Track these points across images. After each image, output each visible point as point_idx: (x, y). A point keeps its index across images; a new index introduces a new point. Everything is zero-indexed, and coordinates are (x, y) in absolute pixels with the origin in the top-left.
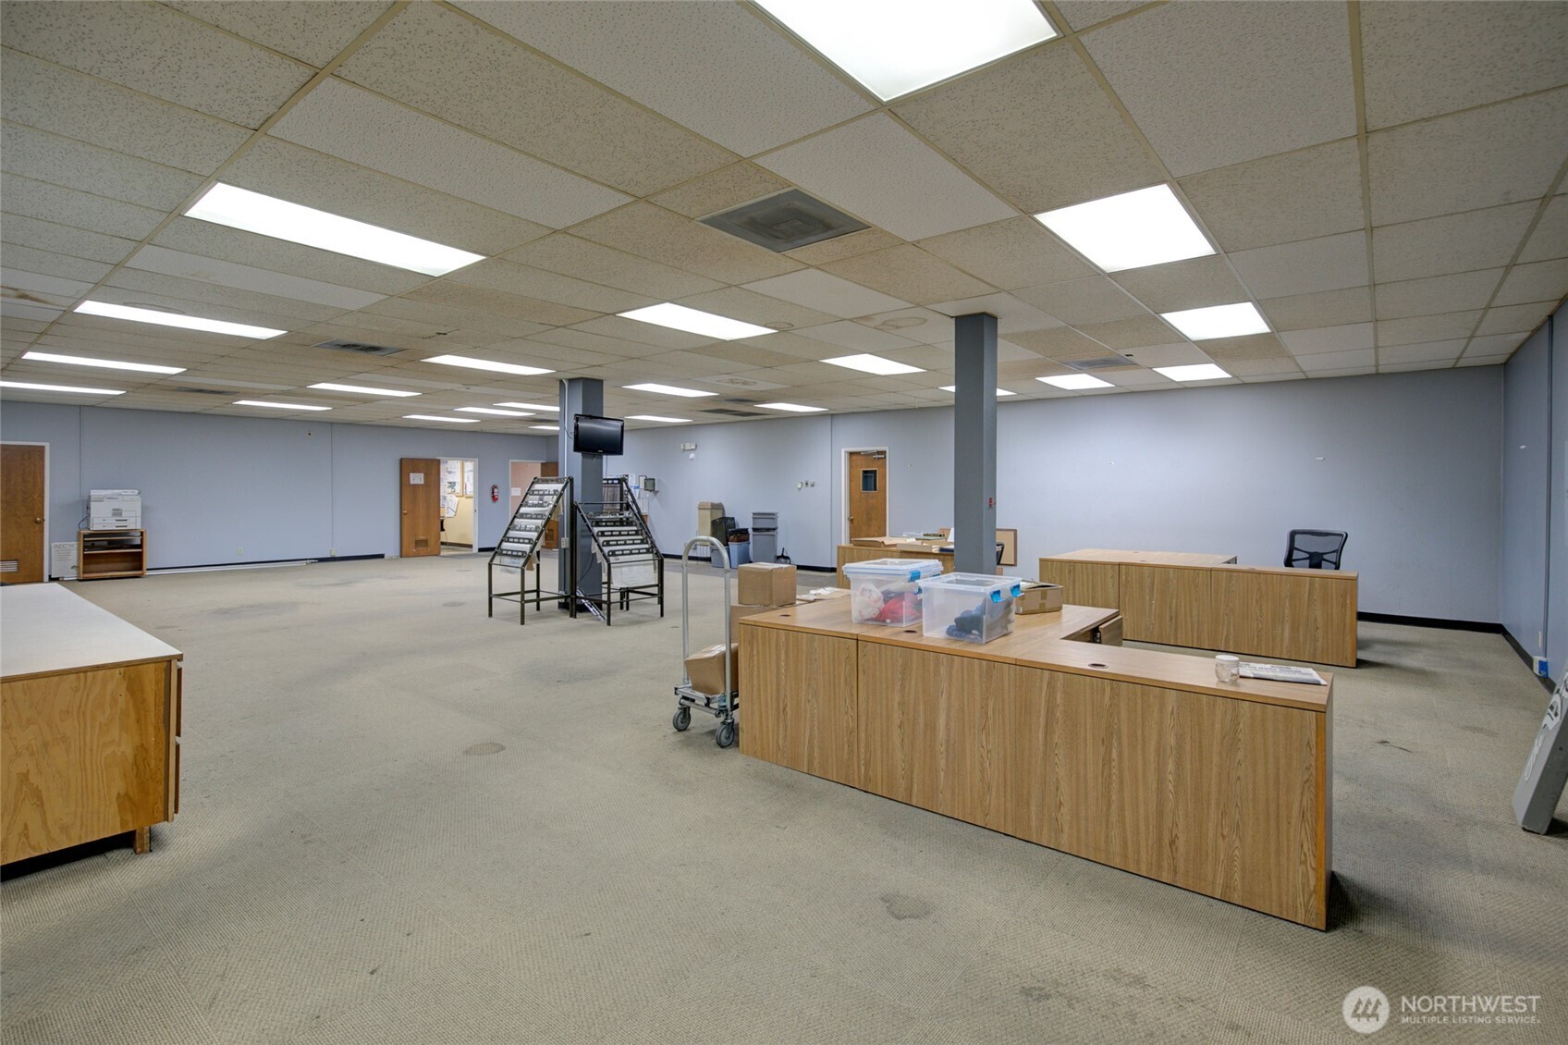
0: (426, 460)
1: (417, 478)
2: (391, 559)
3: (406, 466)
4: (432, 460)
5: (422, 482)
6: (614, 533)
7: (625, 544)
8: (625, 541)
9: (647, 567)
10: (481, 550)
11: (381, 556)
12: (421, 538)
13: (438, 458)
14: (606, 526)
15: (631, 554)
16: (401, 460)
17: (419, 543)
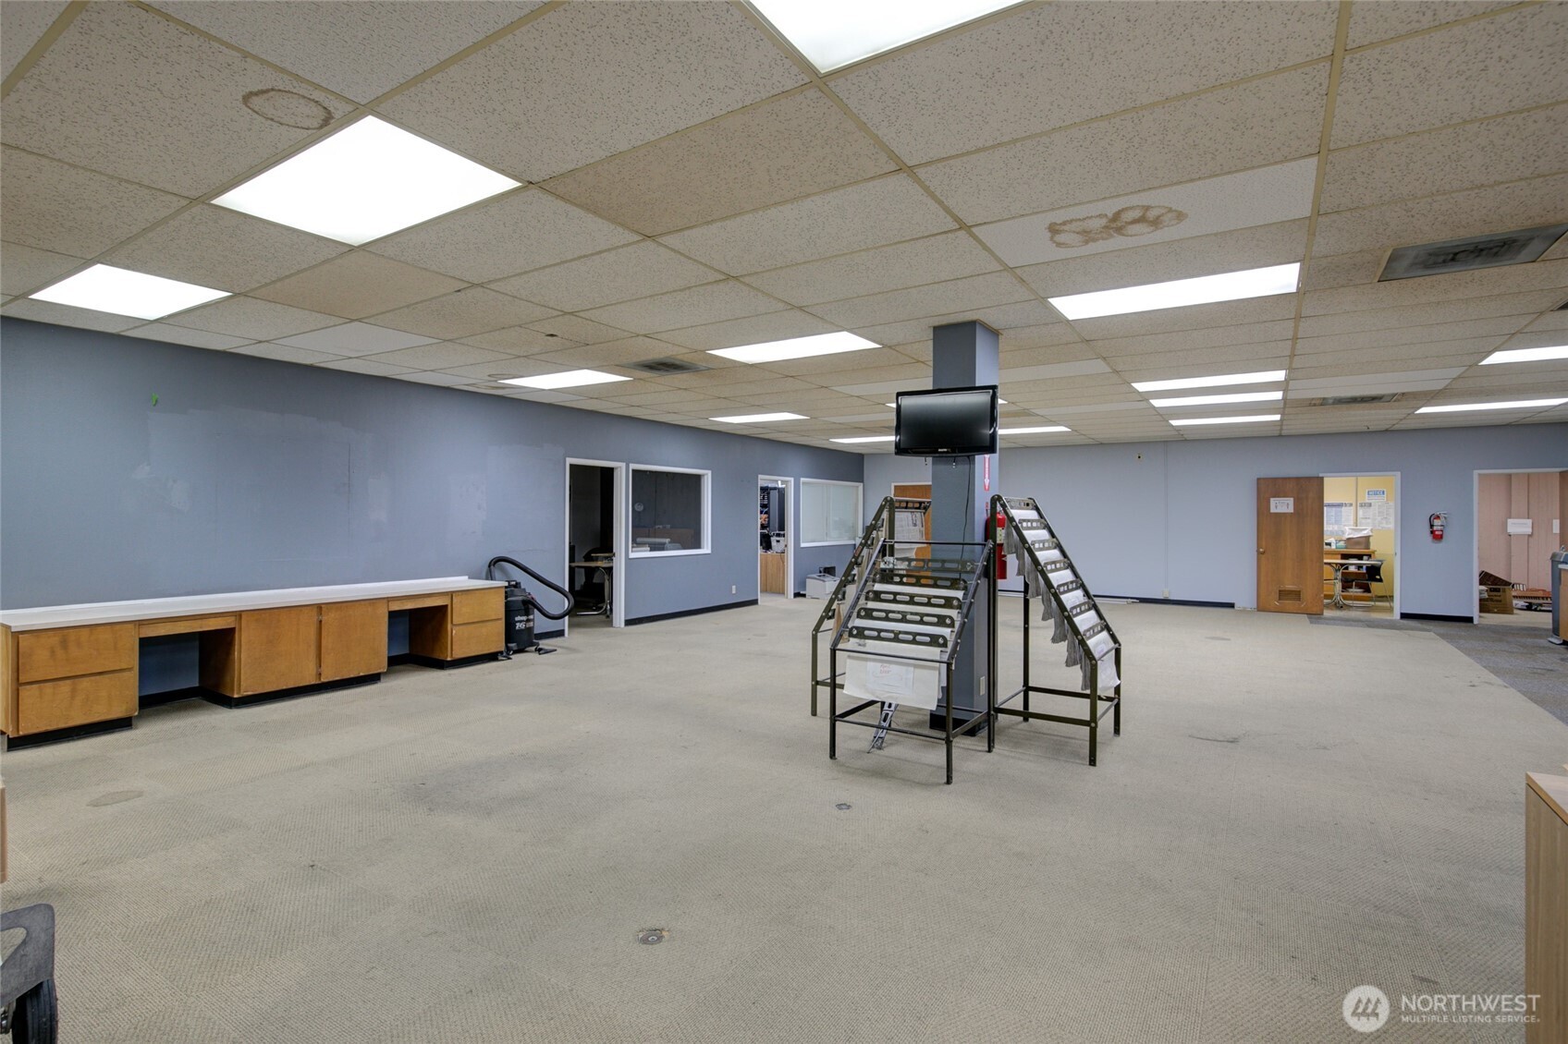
0: (1298, 479)
1: (1283, 505)
2: (1244, 611)
3: (1268, 488)
4: (1309, 479)
5: (1291, 510)
6: (899, 598)
7: (904, 620)
8: (904, 614)
9: (926, 672)
10: (1404, 616)
11: (1231, 606)
12: (1290, 587)
13: (1321, 475)
14: (901, 583)
15: (896, 639)
16: (1258, 479)
17: (1283, 594)
